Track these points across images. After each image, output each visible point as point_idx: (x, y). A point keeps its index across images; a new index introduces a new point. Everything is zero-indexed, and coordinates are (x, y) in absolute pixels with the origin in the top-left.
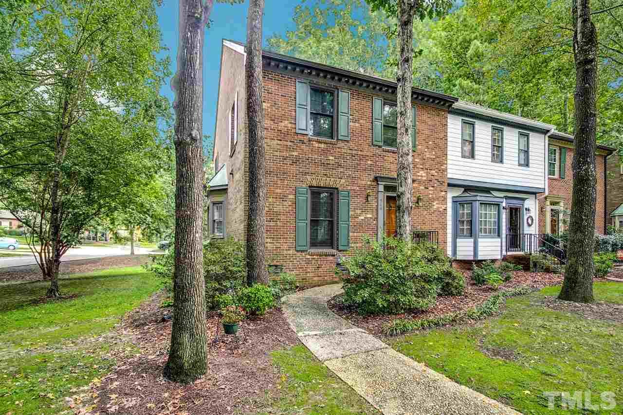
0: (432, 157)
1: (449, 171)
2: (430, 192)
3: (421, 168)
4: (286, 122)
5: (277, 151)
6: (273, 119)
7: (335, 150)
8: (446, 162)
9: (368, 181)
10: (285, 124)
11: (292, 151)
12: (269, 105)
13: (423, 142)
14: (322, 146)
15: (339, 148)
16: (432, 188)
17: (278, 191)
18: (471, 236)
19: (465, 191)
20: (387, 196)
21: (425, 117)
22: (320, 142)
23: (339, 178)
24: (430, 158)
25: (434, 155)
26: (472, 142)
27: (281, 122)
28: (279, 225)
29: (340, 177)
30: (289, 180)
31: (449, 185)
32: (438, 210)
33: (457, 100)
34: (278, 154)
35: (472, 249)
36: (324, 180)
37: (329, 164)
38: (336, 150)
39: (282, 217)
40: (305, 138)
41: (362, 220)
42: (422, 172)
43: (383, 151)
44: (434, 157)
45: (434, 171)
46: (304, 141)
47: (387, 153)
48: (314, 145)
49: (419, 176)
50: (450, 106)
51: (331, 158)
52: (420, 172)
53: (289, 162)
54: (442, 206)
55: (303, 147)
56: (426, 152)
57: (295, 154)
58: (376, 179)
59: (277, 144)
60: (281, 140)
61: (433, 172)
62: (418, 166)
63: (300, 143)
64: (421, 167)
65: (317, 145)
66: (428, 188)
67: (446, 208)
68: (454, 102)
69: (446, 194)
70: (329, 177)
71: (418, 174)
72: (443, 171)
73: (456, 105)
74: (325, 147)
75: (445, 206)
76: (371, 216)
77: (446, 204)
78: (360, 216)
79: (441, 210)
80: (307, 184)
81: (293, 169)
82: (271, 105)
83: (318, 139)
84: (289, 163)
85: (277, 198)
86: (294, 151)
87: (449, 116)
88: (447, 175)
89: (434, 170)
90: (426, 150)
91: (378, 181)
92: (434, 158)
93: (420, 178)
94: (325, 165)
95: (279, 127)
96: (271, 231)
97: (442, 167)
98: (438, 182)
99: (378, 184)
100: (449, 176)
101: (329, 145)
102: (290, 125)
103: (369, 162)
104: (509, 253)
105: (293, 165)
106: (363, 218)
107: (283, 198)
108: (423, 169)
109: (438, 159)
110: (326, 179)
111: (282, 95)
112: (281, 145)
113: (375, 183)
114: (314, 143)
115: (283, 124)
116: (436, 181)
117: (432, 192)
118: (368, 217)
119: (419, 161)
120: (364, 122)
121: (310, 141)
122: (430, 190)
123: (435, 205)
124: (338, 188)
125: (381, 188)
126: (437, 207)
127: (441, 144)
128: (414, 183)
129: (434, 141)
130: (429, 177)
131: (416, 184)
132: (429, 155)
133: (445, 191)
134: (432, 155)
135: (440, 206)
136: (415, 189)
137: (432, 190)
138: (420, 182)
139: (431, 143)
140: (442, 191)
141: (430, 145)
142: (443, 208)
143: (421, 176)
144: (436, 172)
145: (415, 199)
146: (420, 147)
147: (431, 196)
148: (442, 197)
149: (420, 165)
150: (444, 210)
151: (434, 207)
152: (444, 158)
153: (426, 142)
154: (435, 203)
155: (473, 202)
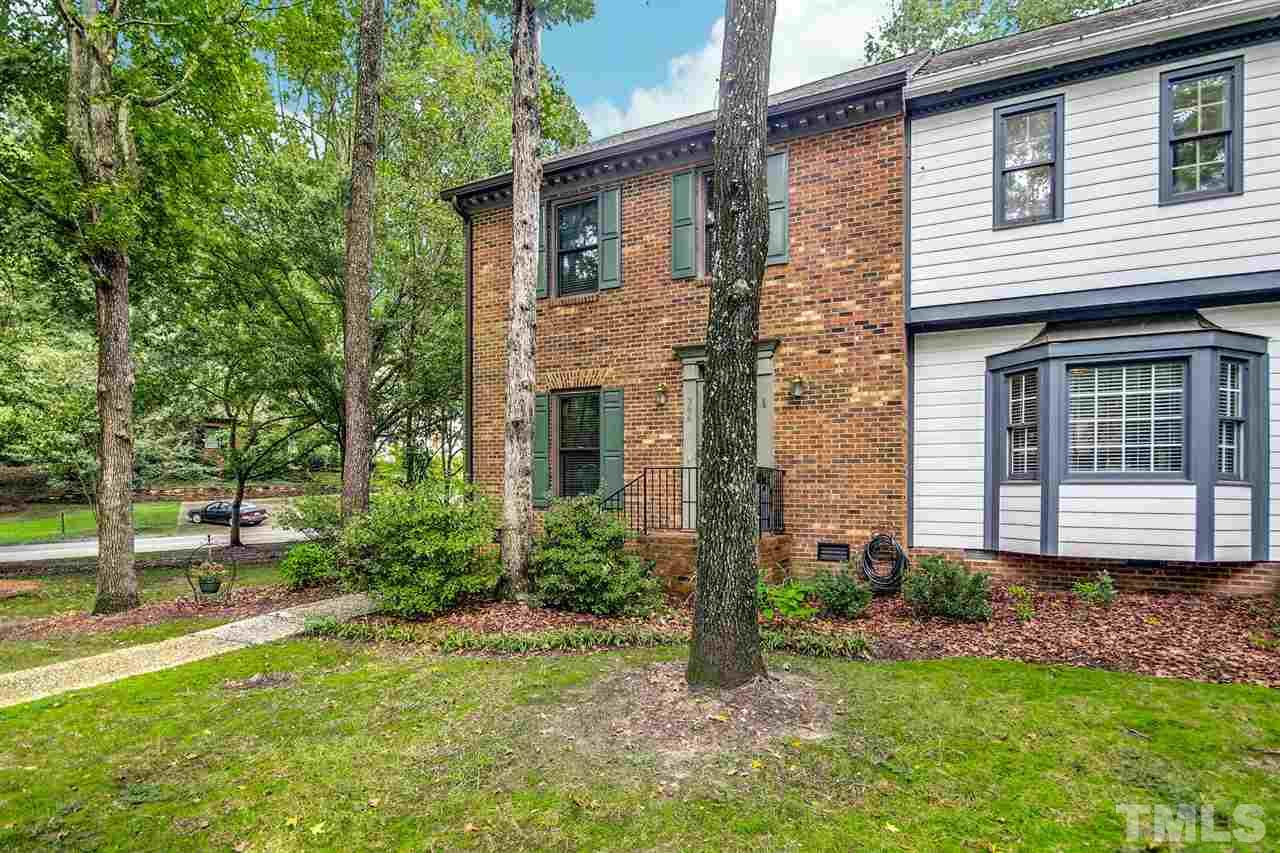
0: (844, 263)
1: (917, 287)
2: (837, 361)
3: (807, 303)
7: (594, 313)
9: (663, 361)
13: (812, 233)
14: (572, 310)
15: (602, 306)
16: (844, 350)
18: (1033, 479)
21: (818, 163)
22: (567, 305)
23: (601, 366)
24: (839, 269)
25: (850, 257)
26: (1052, 165)
29: (604, 363)
32: (865, 405)
35: (1037, 519)
36: (575, 375)
37: (585, 342)
40: (544, 304)
42: (810, 312)
43: (698, 287)
44: (852, 262)
45: (853, 302)
48: (558, 314)
49: (798, 324)
51: (588, 330)
52: (804, 313)
54: (882, 393)
55: (541, 321)
56: (822, 256)
58: (679, 354)
59: (503, 328)
62: (796, 300)
64: (808, 298)
65: (561, 312)
66: (829, 352)
67: (900, 396)
70: (585, 368)
71: (797, 319)
73: (926, 86)
74: (577, 312)
75: (895, 392)
76: (669, 436)
78: (644, 437)
79: (876, 404)
80: (545, 387)
88: (906, 302)
89: (850, 298)
90: (823, 251)
91: (682, 359)
92: (851, 266)
93: (802, 329)
94: (577, 347)
97: (882, 284)
98: (867, 327)
99: (683, 364)
101: (583, 306)
106: (650, 441)
108: (812, 303)
109: (865, 265)
110: (579, 373)
113: (676, 365)
114: (557, 308)
116: (856, 328)
117: (844, 360)
118: (663, 440)
119: (799, 284)
120: (653, 237)
121: (551, 308)
122: (837, 356)
123: (857, 395)
124: (600, 387)
125: (691, 372)
126: (861, 397)
127: (879, 219)
128: (785, 345)
129: (851, 220)
130: (836, 320)
131: (791, 345)
132: (833, 261)
133: (893, 351)
134: (843, 258)
135: (873, 394)
136: (788, 359)
137: (843, 355)
138: (802, 340)
139: (838, 227)
140: (882, 352)
141: (835, 234)
142: (886, 399)
143: (805, 323)
144: (858, 303)
145: (787, 385)
146: (801, 249)
147: (839, 371)
148: (881, 368)
149: (805, 294)
150: (890, 403)
151: (852, 400)
152: (888, 256)
153: (824, 230)
154: (855, 389)
155: (1041, 367)
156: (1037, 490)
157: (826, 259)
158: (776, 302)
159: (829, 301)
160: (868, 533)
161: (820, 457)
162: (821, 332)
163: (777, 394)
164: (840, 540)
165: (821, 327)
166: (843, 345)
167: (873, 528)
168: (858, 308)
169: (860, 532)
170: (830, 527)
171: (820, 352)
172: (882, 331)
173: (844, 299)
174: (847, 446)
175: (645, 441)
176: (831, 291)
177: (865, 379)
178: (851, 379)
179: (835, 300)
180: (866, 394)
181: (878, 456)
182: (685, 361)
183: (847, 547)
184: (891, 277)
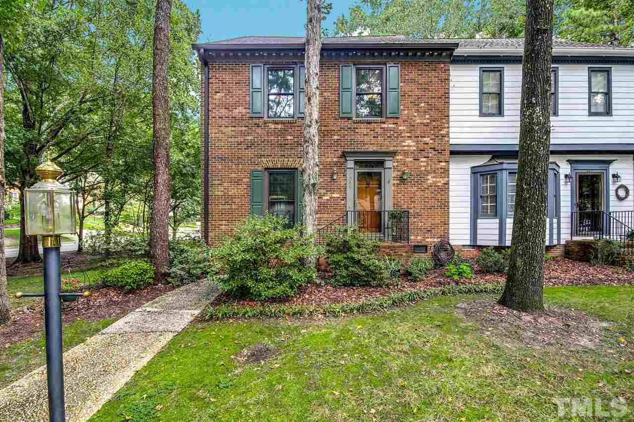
0: (425, 121)
1: (451, 135)
2: (422, 164)
3: (408, 137)
4: (240, 108)
5: (232, 138)
6: (227, 107)
7: (293, 129)
8: (447, 125)
9: (334, 158)
10: (239, 111)
11: (246, 135)
12: (223, 95)
13: (411, 105)
14: (280, 126)
15: (298, 126)
16: (425, 159)
17: (233, 175)
18: (496, 216)
19: (493, 158)
20: (358, 172)
21: (413, 74)
22: (277, 123)
23: (298, 158)
24: (423, 123)
25: (428, 119)
26: (499, 94)
27: (236, 109)
28: (234, 208)
29: (299, 156)
30: (243, 164)
31: (452, 153)
32: (434, 184)
33: (457, 45)
34: (232, 140)
35: (497, 232)
36: (281, 161)
37: (287, 144)
38: (295, 128)
39: (237, 200)
40: (260, 121)
41: (327, 200)
42: (410, 141)
43: (354, 123)
44: (428, 121)
45: (429, 139)
46: (259, 124)
47: (359, 125)
48: (270, 127)
49: (404, 146)
50: (451, 55)
51: (289, 138)
52: (407, 141)
53: (243, 146)
54: (441, 179)
55: (259, 130)
56: (415, 116)
57: (249, 138)
58: (344, 155)
59: (232, 131)
60: (235, 127)
61: (427, 140)
62: (403, 135)
63: (254, 126)
64: (409, 135)
65: (273, 126)
66: (418, 160)
67: (448, 181)
68: (454, 50)
69: (449, 164)
70: (287, 158)
71: (404, 144)
72: (443, 137)
73: (458, 52)
74: (283, 127)
75: (446, 179)
76: (338, 196)
77: (449, 177)
78: (324, 195)
79: (439, 184)
80: (262, 167)
81: (249, 153)
82: (225, 95)
83: (273, 121)
84: (243, 148)
85: (231, 182)
86: (249, 135)
87: (452, 68)
88: (448, 141)
89: (428, 137)
90: (416, 114)
91: (346, 157)
92: (428, 123)
93: (406, 148)
94: (283, 146)
95: (234, 114)
96: (226, 213)
97: (442, 132)
98: (435, 150)
99: (346, 160)
100: (452, 141)
101: (287, 125)
102: (244, 111)
103: (336, 137)
104: (575, 238)
105: (248, 149)
106: (328, 198)
107: (238, 182)
108: (411, 137)
109: (434, 123)
110: (284, 160)
111: (236, 83)
112: (235, 131)
113: (342, 160)
114: (270, 124)
115: (237, 111)
116: (430, 150)
117: (425, 164)
118: (334, 197)
119: (405, 128)
120: (329, 94)
121: (265, 123)
122: (422, 162)
123: (431, 179)
124: (297, 168)
125: (350, 164)
126: (433, 181)
127: (439, 104)
128: (398, 155)
129: (428, 102)
130: (421, 146)
131: (401, 155)
132: (421, 119)
133: (445, 162)
134: (425, 119)
135: (438, 180)
136: (399, 162)
137: (424, 162)
138: (406, 154)
139: (423, 105)
140: (441, 162)
141: (421, 107)
142: (442, 182)
143: (407, 146)
144: (431, 139)
145: (399, 173)
146: (406, 112)
147: (423, 169)
148: (441, 168)
149: (407, 133)
150: (444, 184)
151: (429, 182)
152: (444, 121)
153: (416, 105)
154: (429, 177)
155: (498, 172)
156: (497, 221)
157: (417, 118)
158: (393, 135)
159: (418, 137)
160: (436, 240)
161: (414, 207)
162: (414, 150)
163: (394, 177)
164: (423, 243)
165: (414, 148)
166: (424, 157)
167: (438, 238)
168: (431, 141)
169: (432, 240)
170: (419, 238)
171: (414, 160)
172: (441, 153)
173: (424, 137)
174: (426, 202)
175: (324, 198)
176: (419, 132)
177: (434, 173)
178: (428, 173)
179: (421, 137)
180: (434, 179)
181: (440, 206)
182: (347, 158)
183: (426, 246)
184: (445, 130)
